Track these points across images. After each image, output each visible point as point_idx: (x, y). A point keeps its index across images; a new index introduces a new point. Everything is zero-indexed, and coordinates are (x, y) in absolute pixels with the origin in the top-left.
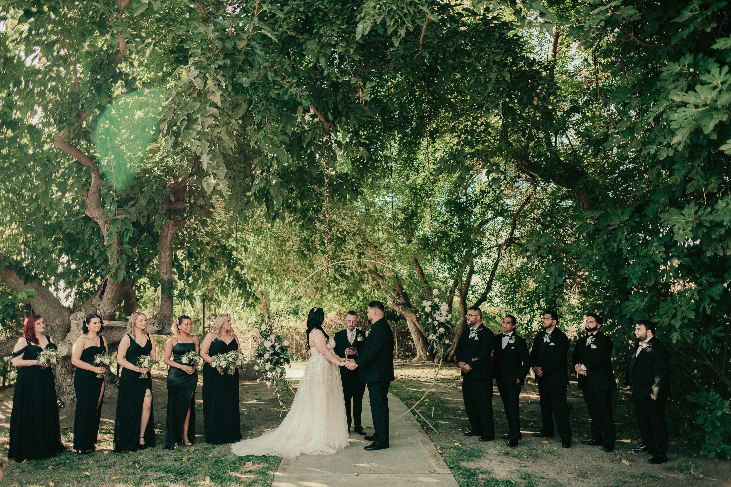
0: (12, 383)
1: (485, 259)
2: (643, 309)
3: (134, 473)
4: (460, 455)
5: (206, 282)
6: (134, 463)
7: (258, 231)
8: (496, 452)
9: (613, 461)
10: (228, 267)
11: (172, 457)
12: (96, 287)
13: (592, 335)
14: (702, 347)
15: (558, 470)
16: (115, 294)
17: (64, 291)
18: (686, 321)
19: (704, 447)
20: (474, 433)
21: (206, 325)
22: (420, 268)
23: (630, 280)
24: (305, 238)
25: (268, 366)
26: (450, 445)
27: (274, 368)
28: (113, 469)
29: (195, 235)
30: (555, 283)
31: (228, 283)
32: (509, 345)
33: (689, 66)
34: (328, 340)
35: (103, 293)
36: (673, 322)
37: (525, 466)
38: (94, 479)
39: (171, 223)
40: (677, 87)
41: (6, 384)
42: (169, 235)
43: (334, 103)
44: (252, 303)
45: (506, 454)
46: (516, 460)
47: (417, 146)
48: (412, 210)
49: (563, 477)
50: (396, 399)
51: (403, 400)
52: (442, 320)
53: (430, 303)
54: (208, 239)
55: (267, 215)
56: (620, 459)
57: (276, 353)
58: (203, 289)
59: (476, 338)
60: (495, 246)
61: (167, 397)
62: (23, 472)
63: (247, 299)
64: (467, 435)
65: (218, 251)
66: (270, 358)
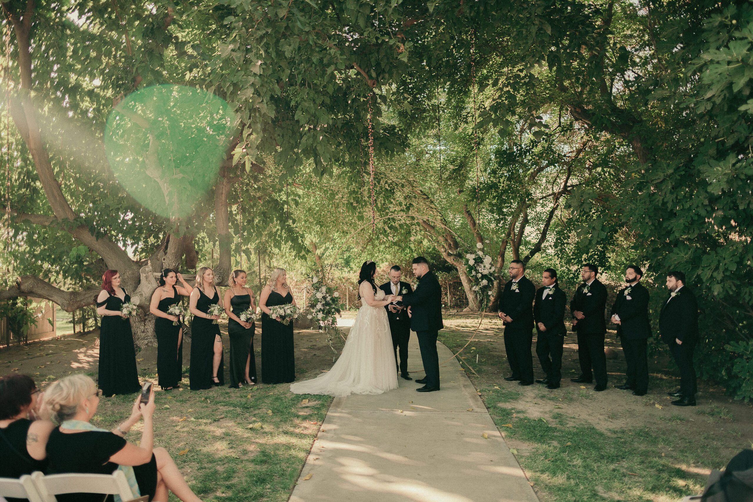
0: (91, 329)
1: (539, 209)
2: (686, 262)
3: (207, 407)
4: (498, 396)
5: (259, 235)
6: (206, 398)
7: (308, 184)
8: (533, 395)
9: (646, 405)
10: (281, 222)
11: (238, 395)
12: (159, 242)
13: (630, 286)
14: (744, 299)
15: (591, 412)
16: (178, 249)
17: (132, 247)
18: (728, 273)
19: (739, 393)
20: (513, 378)
21: (262, 276)
22: (472, 218)
23: (673, 232)
24: (354, 191)
25: (320, 315)
26: (489, 388)
27: (326, 317)
28: (189, 403)
29: (247, 190)
30: (598, 237)
31: (280, 236)
32: (548, 295)
33: (733, 18)
34: (376, 292)
35: (166, 248)
36: (715, 274)
37: (559, 408)
38: (174, 410)
39: (225, 181)
40: (719, 39)
41: (86, 330)
42: (224, 192)
43: (376, 61)
44: (304, 255)
45: (543, 397)
46: (551, 402)
47: (467, 93)
48: (461, 161)
49: (593, 418)
50: (443, 347)
51: (450, 348)
52: (486, 272)
53: (473, 256)
54: (259, 194)
55: (315, 171)
56: (654, 404)
57: (327, 304)
58: (257, 241)
59: (517, 291)
60: (550, 195)
61: (229, 343)
62: (114, 403)
63: (299, 252)
64: (507, 379)
65: (270, 205)
66: (322, 308)
